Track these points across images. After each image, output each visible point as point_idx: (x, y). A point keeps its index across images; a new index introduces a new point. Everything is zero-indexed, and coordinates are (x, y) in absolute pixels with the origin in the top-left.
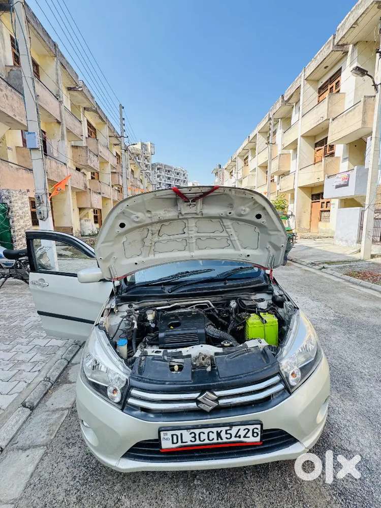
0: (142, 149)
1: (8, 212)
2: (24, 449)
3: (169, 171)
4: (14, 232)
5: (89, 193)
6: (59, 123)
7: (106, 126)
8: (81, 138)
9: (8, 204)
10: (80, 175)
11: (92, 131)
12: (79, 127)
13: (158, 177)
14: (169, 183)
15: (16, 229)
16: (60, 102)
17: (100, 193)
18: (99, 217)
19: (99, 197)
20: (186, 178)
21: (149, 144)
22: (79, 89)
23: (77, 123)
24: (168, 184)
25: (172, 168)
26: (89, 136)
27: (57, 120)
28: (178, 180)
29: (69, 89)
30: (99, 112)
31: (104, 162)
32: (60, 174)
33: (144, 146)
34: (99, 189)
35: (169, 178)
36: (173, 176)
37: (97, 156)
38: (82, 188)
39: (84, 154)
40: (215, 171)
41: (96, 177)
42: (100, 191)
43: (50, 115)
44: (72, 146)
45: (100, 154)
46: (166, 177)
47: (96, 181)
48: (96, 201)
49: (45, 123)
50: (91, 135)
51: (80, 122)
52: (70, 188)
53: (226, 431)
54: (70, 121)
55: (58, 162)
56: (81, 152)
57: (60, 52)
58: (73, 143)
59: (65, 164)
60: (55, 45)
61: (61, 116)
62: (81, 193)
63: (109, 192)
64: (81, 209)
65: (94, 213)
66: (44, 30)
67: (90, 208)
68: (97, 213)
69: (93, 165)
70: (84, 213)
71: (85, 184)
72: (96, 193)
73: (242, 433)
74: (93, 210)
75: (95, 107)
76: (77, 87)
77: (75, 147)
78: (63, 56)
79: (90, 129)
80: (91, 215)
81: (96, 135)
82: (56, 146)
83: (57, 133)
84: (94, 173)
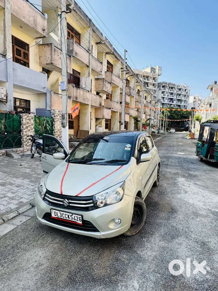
0: (151, 72)
1: (53, 122)
2: (25, 216)
3: (172, 88)
4: (54, 133)
5: (102, 108)
6: (88, 66)
7: (120, 62)
8: (101, 73)
9: (53, 117)
10: (98, 97)
12: (101, 67)
13: (162, 93)
14: (172, 97)
15: (55, 131)
16: (89, 54)
17: (110, 109)
18: (109, 125)
19: (110, 111)
20: (187, 93)
21: (157, 67)
22: (103, 42)
23: (99, 64)
24: (170, 98)
25: (174, 85)
26: (107, 71)
27: (86, 65)
28: (180, 95)
29: (97, 43)
30: (115, 54)
31: (115, 87)
32: (85, 97)
33: (153, 69)
34: (110, 106)
35: (172, 94)
36: (175, 91)
37: (111, 84)
38: (98, 105)
39: (102, 83)
40: (210, 87)
41: (109, 97)
43: (83, 63)
44: (96, 79)
45: (113, 82)
46: (169, 93)
47: (109, 100)
48: (107, 114)
49: (81, 68)
50: (109, 70)
51: (101, 63)
52: (90, 106)
53: (71, 215)
54: (94, 64)
55: (84, 90)
56: (101, 82)
57: (93, 23)
58: (96, 77)
59: (89, 91)
60: (90, 20)
61: (89, 63)
62: (97, 109)
63: (117, 107)
64: (97, 119)
65: (106, 122)
66: (84, 14)
67: (103, 118)
68: (108, 122)
69: (107, 90)
70: (99, 122)
71: (100, 103)
72: (107, 108)
73: (76, 218)
74: (105, 120)
75: (113, 51)
76: (102, 41)
77: (97, 79)
78: (94, 25)
79: (109, 66)
80: (104, 123)
81: (112, 69)
82: (84, 81)
83: (86, 73)
84: (108, 95)
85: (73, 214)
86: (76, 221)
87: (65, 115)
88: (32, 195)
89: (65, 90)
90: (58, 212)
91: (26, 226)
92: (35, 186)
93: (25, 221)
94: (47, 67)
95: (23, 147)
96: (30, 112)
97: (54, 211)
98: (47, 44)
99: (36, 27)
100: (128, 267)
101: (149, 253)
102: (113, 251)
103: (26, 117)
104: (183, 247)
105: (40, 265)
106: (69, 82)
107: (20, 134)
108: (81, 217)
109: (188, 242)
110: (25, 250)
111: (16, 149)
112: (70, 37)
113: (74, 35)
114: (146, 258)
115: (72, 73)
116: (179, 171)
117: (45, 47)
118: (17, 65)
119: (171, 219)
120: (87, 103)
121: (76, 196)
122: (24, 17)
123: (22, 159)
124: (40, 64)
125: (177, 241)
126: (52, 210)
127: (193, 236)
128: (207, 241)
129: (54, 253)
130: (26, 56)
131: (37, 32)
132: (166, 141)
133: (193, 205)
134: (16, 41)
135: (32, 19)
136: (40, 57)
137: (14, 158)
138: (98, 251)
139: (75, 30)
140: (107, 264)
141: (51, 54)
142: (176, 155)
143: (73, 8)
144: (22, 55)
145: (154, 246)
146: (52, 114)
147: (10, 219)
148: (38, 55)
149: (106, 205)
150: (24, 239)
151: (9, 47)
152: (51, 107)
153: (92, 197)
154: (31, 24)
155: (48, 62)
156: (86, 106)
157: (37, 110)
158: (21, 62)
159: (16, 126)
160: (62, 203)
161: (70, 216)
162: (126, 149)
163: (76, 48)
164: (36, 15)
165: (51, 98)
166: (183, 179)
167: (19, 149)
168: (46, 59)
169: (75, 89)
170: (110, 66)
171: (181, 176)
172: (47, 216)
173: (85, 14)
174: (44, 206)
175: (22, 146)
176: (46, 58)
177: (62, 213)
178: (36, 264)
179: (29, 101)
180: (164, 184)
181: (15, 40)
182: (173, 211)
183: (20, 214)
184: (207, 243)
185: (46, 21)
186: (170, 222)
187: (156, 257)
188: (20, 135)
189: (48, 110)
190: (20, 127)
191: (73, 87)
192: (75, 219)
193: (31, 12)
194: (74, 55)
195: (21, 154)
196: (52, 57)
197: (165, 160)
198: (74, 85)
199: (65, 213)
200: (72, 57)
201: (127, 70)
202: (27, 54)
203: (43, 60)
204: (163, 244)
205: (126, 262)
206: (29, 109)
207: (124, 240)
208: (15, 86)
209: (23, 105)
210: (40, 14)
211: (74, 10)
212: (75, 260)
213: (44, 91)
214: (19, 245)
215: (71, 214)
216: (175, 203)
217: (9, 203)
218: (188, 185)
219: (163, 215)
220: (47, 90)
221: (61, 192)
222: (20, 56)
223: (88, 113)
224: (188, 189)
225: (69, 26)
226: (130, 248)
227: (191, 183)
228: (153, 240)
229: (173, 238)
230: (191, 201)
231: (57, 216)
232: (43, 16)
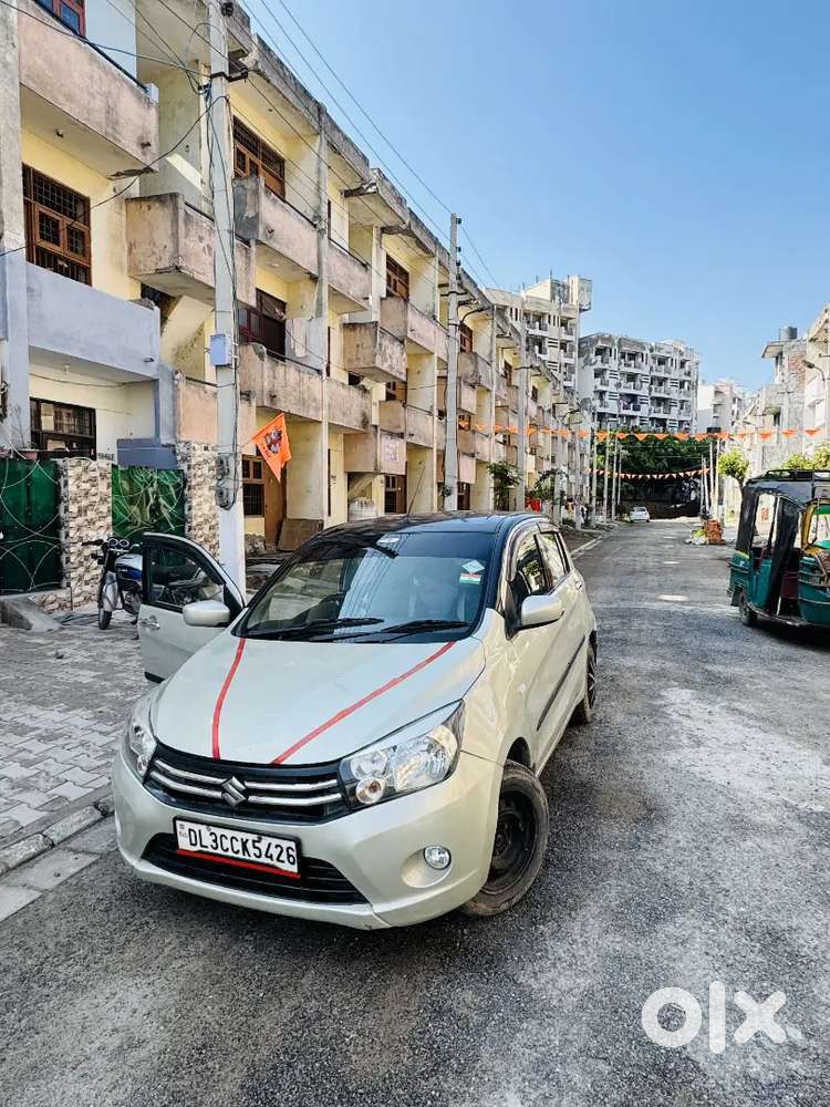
0: (553, 298)
1: (184, 487)
2: (75, 851)
3: (633, 356)
4: (190, 529)
5: (372, 436)
6: (314, 279)
7: (435, 262)
8: (364, 304)
9: (186, 471)
10: (354, 392)
11: (399, 279)
12: (361, 280)
13: (596, 376)
14: (633, 392)
15: (194, 524)
16: (319, 231)
17: (401, 436)
18: (398, 496)
20: (688, 374)
21: (576, 279)
22: (370, 190)
23: (357, 271)
24: (628, 395)
25: (641, 345)
26: (389, 294)
27: (309, 273)
28: (662, 381)
29: (348, 194)
30: (418, 233)
31: (420, 353)
32: (306, 395)
33: (559, 290)
34: (402, 425)
35: (632, 377)
36: (644, 369)
37: (402, 342)
38: (355, 424)
39: (368, 341)
40: (773, 350)
41: (399, 394)
42: (402, 430)
43: (296, 266)
44: (344, 324)
45: (410, 335)
46: (622, 374)
47: (397, 405)
48: (390, 456)
49: (288, 283)
50: (395, 289)
51: (364, 265)
52: (325, 427)
53: (254, 842)
54: (338, 270)
55: (302, 369)
56: (363, 337)
57: (331, 119)
58: (346, 318)
59: (319, 372)
60: (320, 109)
61: (319, 263)
62: (354, 437)
63: (428, 430)
64: (352, 477)
65: (387, 486)
66: (297, 83)
67: (376, 472)
68: (394, 486)
69: (391, 366)
70: (360, 485)
71: (364, 415)
72: (391, 434)
73: (274, 852)
74: (383, 477)
75: (407, 222)
76: (365, 187)
77: (350, 327)
78: (335, 127)
79: (393, 277)
80: (379, 491)
81: (407, 289)
82: (303, 333)
83: (307, 300)
84: (394, 384)
85: (261, 834)
86: (275, 863)
87: (231, 460)
88: (104, 770)
89: (228, 366)
90: (203, 828)
91: (77, 893)
92: (114, 734)
93: (73, 870)
94: (159, 283)
95: (68, 585)
96: (95, 452)
97: (188, 825)
98: (160, 199)
99: (118, 136)
100: (483, 1038)
101: (563, 982)
102: (420, 978)
103: (79, 470)
104: (694, 953)
105: (134, 1044)
106: (245, 336)
107: (58, 535)
108: (293, 845)
109: (714, 935)
110: (73, 986)
111: (36, 594)
112: (244, 169)
113: (259, 162)
114: (554, 1002)
115: (253, 302)
116: (668, 664)
117: (149, 209)
118: (46, 275)
119: (644, 845)
120: (312, 415)
121: (274, 765)
122: (69, 97)
123: (65, 632)
124: (134, 271)
125: (670, 929)
126: (178, 823)
127: (732, 909)
128: (784, 925)
129: (191, 995)
130: (80, 240)
131: (120, 152)
132: (616, 554)
133: (726, 790)
134: (38, 187)
135: (98, 104)
136: (131, 247)
137: (33, 629)
138: (363, 980)
139: (265, 146)
140: (403, 1029)
141: (175, 236)
142: (656, 606)
143: (257, 63)
144: (61, 239)
145: (582, 953)
146: (179, 458)
147: (14, 868)
148: (124, 240)
149: (390, 795)
150: (70, 943)
151: (11, 209)
152: (174, 431)
153: (335, 765)
154: (98, 124)
155: (164, 264)
156: (312, 426)
157: (121, 443)
158: (60, 263)
159: (39, 508)
160: (218, 794)
161: (249, 845)
162: (464, 578)
163: (271, 212)
164: (114, 90)
165: (174, 398)
166: (686, 694)
167: (50, 595)
168: (154, 253)
169: (267, 362)
170: (397, 279)
171: (676, 684)
172: (162, 848)
173: (302, 87)
174: (149, 809)
175: (64, 585)
176: (156, 250)
177: (219, 832)
178: (118, 1043)
179: (92, 412)
180: (613, 713)
181: (34, 181)
182: (650, 813)
183: (53, 845)
184: (787, 935)
185: (153, 112)
186: (639, 857)
187: (589, 994)
188: (58, 542)
189: (164, 442)
190: (57, 511)
191: (261, 356)
192: (271, 857)
193: (96, 77)
194: (260, 238)
195: (61, 614)
196: (177, 245)
197: (616, 622)
198: (265, 349)
199: (230, 833)
200: (252, 242)
201: (463, 289)
202: (83, 233)
203: (144, 254)
204: (614, 943)
205: (476, 1018)
206: (92, 443)
207: (463, 934)
208: (37, 355)
209: (69, 425)
210: (131, 87)
211: (258, 72)
212: (273, 1021)
213: (149, 372)
214: (47, 967)
215: (255, 837)
216: (656, 783)
217: (12, 804)
218: (707, 717)
219: (612, 831)
220: (161, 366)
221: (216, 751)
222: (57, 242)
223: (319, 453)
224: (707, 731)
225: (241, 132)
226: (488, 963)
227: (717, 708)
228: (577, 930)
229: (655, 918)
230: (719, 777)
231: (198, 848)
232: (142, 92)
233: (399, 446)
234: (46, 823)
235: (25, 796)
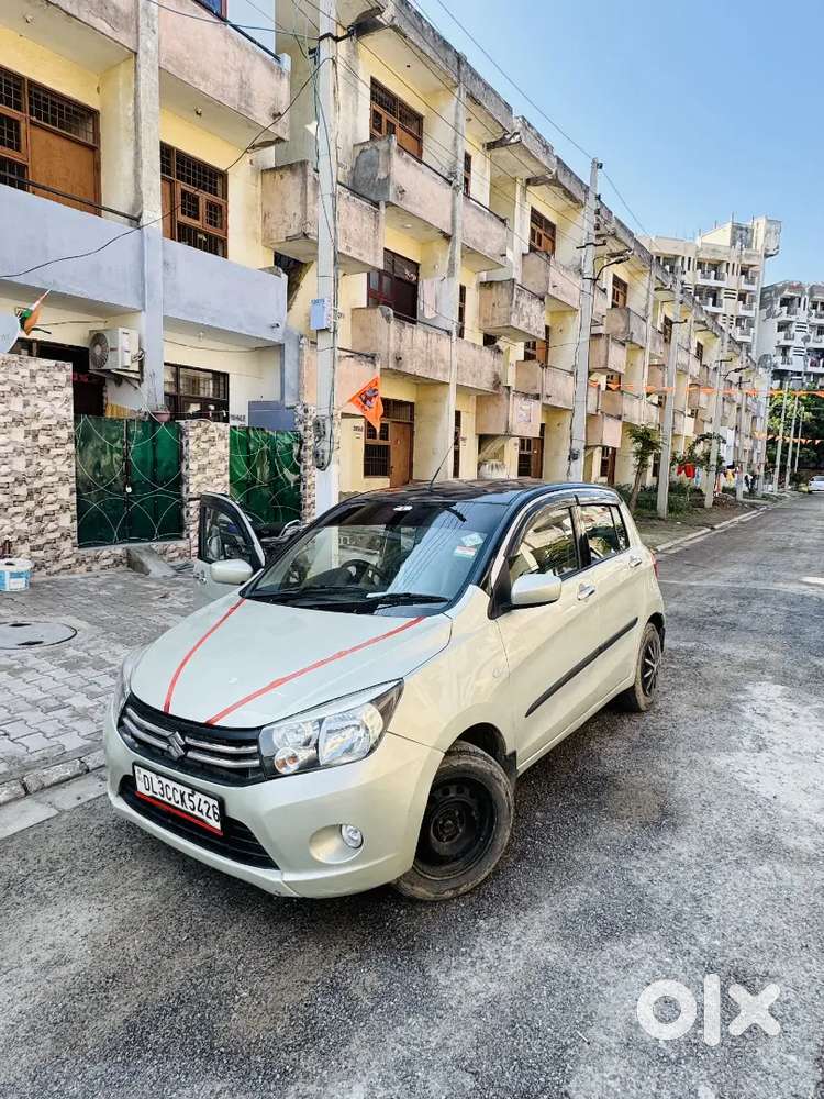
0: (733, 243)
5: (504, 397)
6: (448, 238)
8: (501, 261)
9: (302, 433)
10: (487, 353)
11: (544, 233)
12: (499, 235)
13: (780, 329)
16: (454, 188)
17: (537, 397)
18: (532, 460)
19: (536, 406)
21: (762, 221)
22: (513, 141)
23: (495, 227)
24: (817, 350)
26: (532, 249)
27: (442, 232)
29: (490, 146)
30: (565, 181)
31: (562, 310)
32: (433, 356)
33: (741, 234)
34: (539, 386)
37: (542, 299)
38: (486, 385)
39: (505, 299)
41: (539, 354)
42: (538, 391)
43: (428, 226)
44: (481, 283)
45: (551, 291)
46: (812, 326)
47: (534, 365)
48: (524, 418)
49: (423, 244)
50: (540, 244)
51: (503, 221)
52: (453, 388)
53: (189, 795)
54: (474, 228)
55: (428, 328)
56: (499, 295)
57: (471, 69)
58: (484, 276)
59: (449, 333)
60: (460, 59)
61: (453, 221)
62: (490, 397)
63: (561, 388)
64: (483, 440)
65: (522, 448)
66: (437, 37)
67: (508, 435)
68: (529, 449)
69: (528, 325)
70: (491, 448)
71: (496, 376)
72: (526, 396)
73: (204, 807)
74: (517, 440)
75: (554, 171)
76: (508, 137)
77: (487, 285)
78: (476, 76)
79: (538, 230)
80: (512, 453)
81: (553, 242)
82: (435, 296)
83: (440, 261)
84: (534, 343)
85: (195, 790)
86: (204, 817)
87: (328, 422)
89: (327, 329)
90: (153, 776)
91: (85, 817)
94: (291, 251)
95: (188, 536)
96: (227, 414)
97: (144, 772)
98: (291, 167)
99: (249, 108)
100: (362, 1024)
101: (474, 984)
102: (335, 951)
103: (199, 430)
104: (633, 980)
105: (62, 961)
106: (375, 298)
107: (179, 490)
108: (216, 803)
109: (668, 964)
110: (42, 900)
111: (161, 543)
112: (380, 130)
113: (396, 122)
114: (453, 1003)
115: (381, 265)
116: (773, 655)
117: (282, 177)
118: (181, 249)
119: (637, 853)
120: (439, 376)
121: (208, 725)
122: (205, 77)
123: (177, 579)
124: (267, 240)
125: (619, 948)
126: (136, 768)
127: (703, 940)
128: (760, 969)
129: (128, 926)
130: (217, 213)
131: (251, 124)
132: (774, 529)
133: (767, 805)
134: (176, 164)
135: (233, 79)
136: (265, 216)
137: (150, 575)
139: (403, 105)
140: (291, 998)
141: (304, 203)
142: (793, 588)
143: (393, 18)
144: (201, 215)
145: (510, 957)
146: (297, 420)
147: (49, 787)
148: (260, 210)
150: (58, 861)
151: (150, 189)
152: (298, 395)
153: (256, 733)
154: (233, 100)
155: (293, 231)
156: (440, 387)
157: (252, 405)
158: (200, 236)
159: (164, 465)
160: (163, 745)
161: (186, 797)
162: (459, 551)
163: (402, 171)
164: (248, 64)
165: (299, 363)
166: (776, 690)
167: (172, 545)
168: (284, 221)
169: (394, 325)
170: (541, 232)
171: (771, 677)
172: (127, 787)
173: (440, 38)
174: (119, 751)
175: (185, 536)
176: (287, 218)
177: (165, 781)
178: (48, 957)
179: (226, 375)
180: (677, 704)
181: (177, 160)
182: (665, 818)
183: (88, 771)
184: (758, 981)
185: (285, 82)
186: (626, 866)
187: (493, 1003)
188: (180, 497)
189: (288, 405)
190: (180, 468)
191: (388, 318)
192: (201, 811)
193: (231, 56)
194: (390, 200)
195: (180, 562)
196: (305, 211)
197: (732, 604)
198: (392, 312)
199: (172, 785)
200: (382, 204)
201: (611, 238)
202: (221, 207)
203: (275, 223)
204: (552, 953)
205: (367, 1003)
206: (225, 405)
207: (398, 915)
208: (171, 323)
209: (208, 390)
210: (265, 59)
211: (395, 28)
213: (276, 337)
214: (31, 878)
215: (190, 791)
216: (687, 785)
217: (65, 730)
218: (789, 718)
219: (612, 831)
220: (287, 333)
221: (167, 706)
222: (197, 217)
223: (446, 416)
224: (779, 734)
225: (379, 93)
226: (408, 949)
227: (806, 710)
228: (517, 931)
229: (609, 932)
230: (766, 788)
231: (150, 793)
232: (275, 63)
233: (535, 408)
234: (88, 750)
235: (78, 725)
